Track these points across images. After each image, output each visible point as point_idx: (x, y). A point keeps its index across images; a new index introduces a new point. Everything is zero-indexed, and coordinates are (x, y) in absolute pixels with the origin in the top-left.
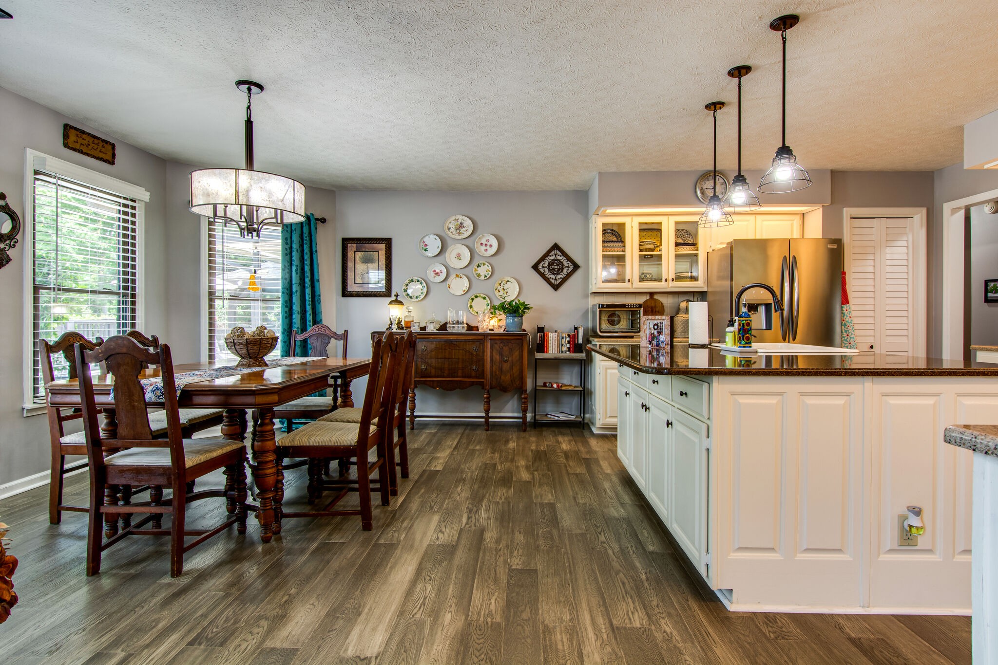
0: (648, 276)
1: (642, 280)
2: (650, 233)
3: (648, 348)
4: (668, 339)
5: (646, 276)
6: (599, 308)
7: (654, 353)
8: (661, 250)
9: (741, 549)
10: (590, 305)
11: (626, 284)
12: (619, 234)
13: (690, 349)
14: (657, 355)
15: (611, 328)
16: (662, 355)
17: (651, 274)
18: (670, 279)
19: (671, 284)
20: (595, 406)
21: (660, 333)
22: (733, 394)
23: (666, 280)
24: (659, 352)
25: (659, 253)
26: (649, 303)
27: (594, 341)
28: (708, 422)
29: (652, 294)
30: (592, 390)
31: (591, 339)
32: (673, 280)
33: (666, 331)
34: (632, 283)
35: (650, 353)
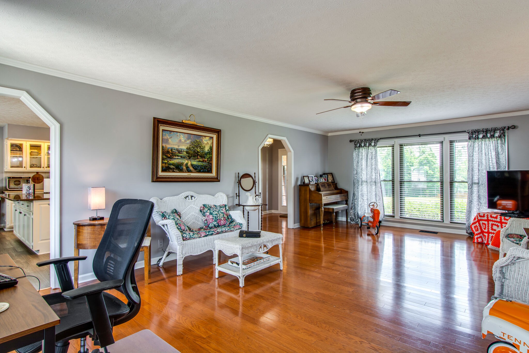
0: (35, 165)
1: (31, 167)
2: (36, 148)
3: (25, 194)
4: (33, 191)
5: (34, 165)
6: (8, 178)
7: (28, 196)
8: (41, 155)
9: (42, 240)
10: (4, 177)
11: (23, 169)
12: (20, 147)
13: (44, 194)
14: (29, 197)
15: (16, 187)
16: (31, 197)
17: (36, 164)
18: (45, 167)
19: (46, 169)
20: (6, 220)
21: (30, 189)
22: (39, 204)
23: (43, 167)
24: (30, 196)
25: (40, 156)
26: (36, 176)
27: (5, 192)
28: (33, 212)
29: (37, 173)
30: (5, 213)
31: (4, 191)
32: (46, 167)
33: (32, 188)
34: (26, 168)
35: (26, 196)
